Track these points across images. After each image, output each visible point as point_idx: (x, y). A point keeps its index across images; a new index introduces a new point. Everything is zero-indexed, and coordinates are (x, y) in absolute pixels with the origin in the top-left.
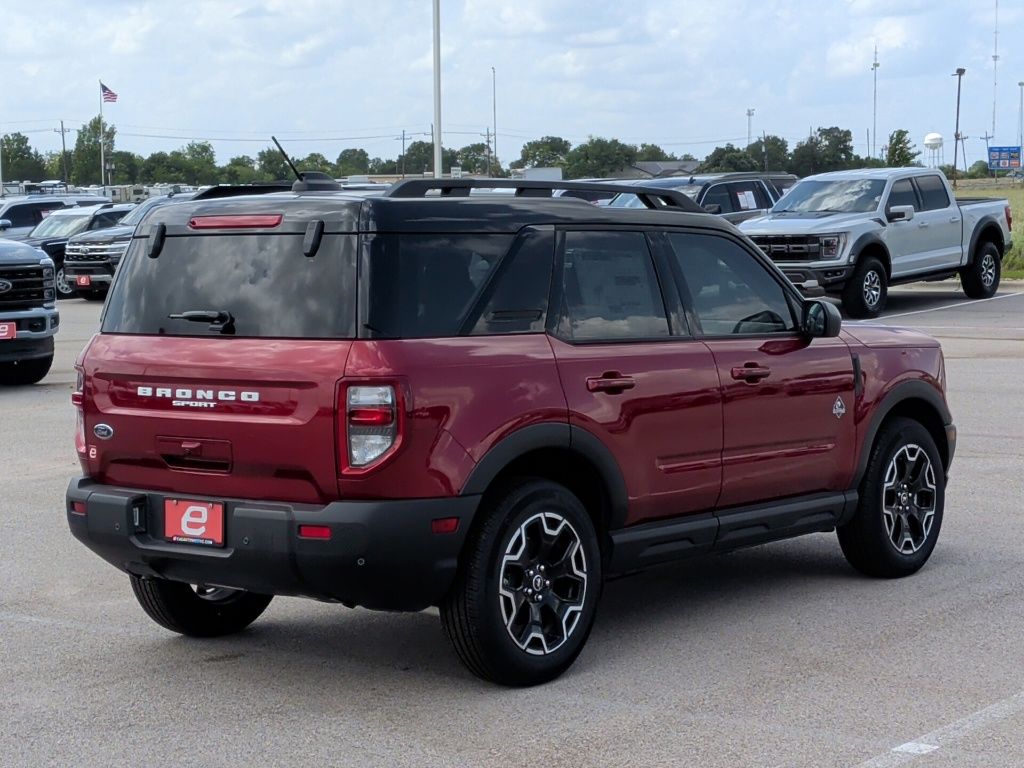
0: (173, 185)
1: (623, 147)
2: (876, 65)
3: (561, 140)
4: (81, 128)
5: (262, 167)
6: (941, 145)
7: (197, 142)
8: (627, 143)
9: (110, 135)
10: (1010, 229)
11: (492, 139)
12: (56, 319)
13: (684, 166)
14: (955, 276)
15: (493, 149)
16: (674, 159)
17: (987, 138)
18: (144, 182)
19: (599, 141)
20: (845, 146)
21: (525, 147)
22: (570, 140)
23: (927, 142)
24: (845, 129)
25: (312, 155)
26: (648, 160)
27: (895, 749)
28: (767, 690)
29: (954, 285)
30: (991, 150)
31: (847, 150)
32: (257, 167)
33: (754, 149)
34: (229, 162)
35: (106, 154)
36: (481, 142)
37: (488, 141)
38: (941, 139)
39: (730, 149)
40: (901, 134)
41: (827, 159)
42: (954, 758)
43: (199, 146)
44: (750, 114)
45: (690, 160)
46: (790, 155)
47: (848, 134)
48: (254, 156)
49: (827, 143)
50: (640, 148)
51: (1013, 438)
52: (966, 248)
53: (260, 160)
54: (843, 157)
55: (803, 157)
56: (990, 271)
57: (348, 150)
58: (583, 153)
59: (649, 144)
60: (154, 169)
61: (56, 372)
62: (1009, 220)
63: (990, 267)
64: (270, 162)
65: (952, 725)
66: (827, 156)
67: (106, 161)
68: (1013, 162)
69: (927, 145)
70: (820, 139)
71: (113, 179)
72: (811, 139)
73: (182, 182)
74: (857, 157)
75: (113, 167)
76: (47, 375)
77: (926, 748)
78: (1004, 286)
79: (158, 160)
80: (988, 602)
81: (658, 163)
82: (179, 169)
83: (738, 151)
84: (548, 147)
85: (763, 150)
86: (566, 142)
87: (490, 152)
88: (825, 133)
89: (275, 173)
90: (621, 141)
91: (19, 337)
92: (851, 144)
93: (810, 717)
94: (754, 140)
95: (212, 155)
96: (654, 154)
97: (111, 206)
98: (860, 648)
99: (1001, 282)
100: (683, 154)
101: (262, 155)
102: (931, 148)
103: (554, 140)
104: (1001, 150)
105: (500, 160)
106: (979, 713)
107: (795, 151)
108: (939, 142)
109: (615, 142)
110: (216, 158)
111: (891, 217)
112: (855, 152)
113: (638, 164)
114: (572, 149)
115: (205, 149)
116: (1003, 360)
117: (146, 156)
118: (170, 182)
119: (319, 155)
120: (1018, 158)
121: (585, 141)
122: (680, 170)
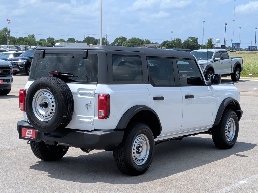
0: (25, 46)
1: (140, 40)
2: (204, 21)
3: (124, 37)
4: (1, 30)
5: (48, 41)
6: (220, 42)
7: (31, 35)
8: (141, 39)
9: (9, 32)
10: (243, 65)
11: (107, 37)
12: (12, 80)
13: (155, 45)
14: (229, 76)
15: (107, 39)
16: (153, 43)
17: (232, 41)
18: (18, 45)
19: (134, 38)
20: (196, 42)
21: (115, 39)
22: (127, 38)
23: (216, 41)
24: (196, 37)
25: (61, 39)
26: (147, 43)
27: (239, 182)
28: (206, 170)
29: (229, 78)
30: (233, 44)
31: (197, 43)
32: (46, 42)
33: (173, 42)
34: (39, 40)
35: (8, 37)
36: (104, 37)
37: (106, 37)
38: (220, 41)
39: (167, 41)
40: (211, 39)
41: (192, 45)
42: (252, 184)
43: (31, 36)
44: (172, 32)
45: (157, 44)
46: (182, 43)
47: (197, 39)
48: (46, 39)
49: (192, 41)
50: (145, 40)
51: (249, 115)
52: (232, 69)
53: (48, 40)
54: (196, 44)
55: (186, 44)
56: (238, 75)
57: (70, 38)
58: (130, 41)
59: (147, 39)
60: (20, 41)
61: (11, 92)
62: (243, 62)
63: (238, 74)
64: (50, 41)
65: (250, 178)
66: (191, 44)
67: (8, 39)
68: (238, 47)
69: (216, 42)
70: (190, 40)
71: (9, 44)
72: (188, 40)
73: (27, 45)
74: (199, 45)
75: (10, 40)
76: (9, 93)
77: (246, 182)
78: (241, 78)
79: (21, 39)
80: (252, 152)
81: (149, 44)
82: (26, 42)
83: (169, 42)
84: (121, 39)
85: (176, 42)
86: (126, 38)
87: (107, 40)
88: (191, 38)
89: (51, 43)
90: (140, 38)
91: (4, 84)
92: (198, 41)
93: (218, 175)
94: (173, 39)
95: (35, 38)
96: (148, 42)
97: (18, 51)
98: (225, 161)
99: (240, 78)
100: (156, 42)
101: (48, 39)
102: (217, 43)
103: (123, 37)
104: (235, 44)
105: (109, 42)
106: (256, 175)
107: (184, 42)
108: (219, 41)
109: (138, 39)
110: (36, 39)
111: (215, 61)
112: (199, 43)
113: (144, 44)
114: (127, 40)
115: (33, 36)
116: (244, 97)
117: (18, 38)
118: (24, 45)
119: (62, 39)
120: (240, 46)
121: (131, 38)
122: (154, 46)
